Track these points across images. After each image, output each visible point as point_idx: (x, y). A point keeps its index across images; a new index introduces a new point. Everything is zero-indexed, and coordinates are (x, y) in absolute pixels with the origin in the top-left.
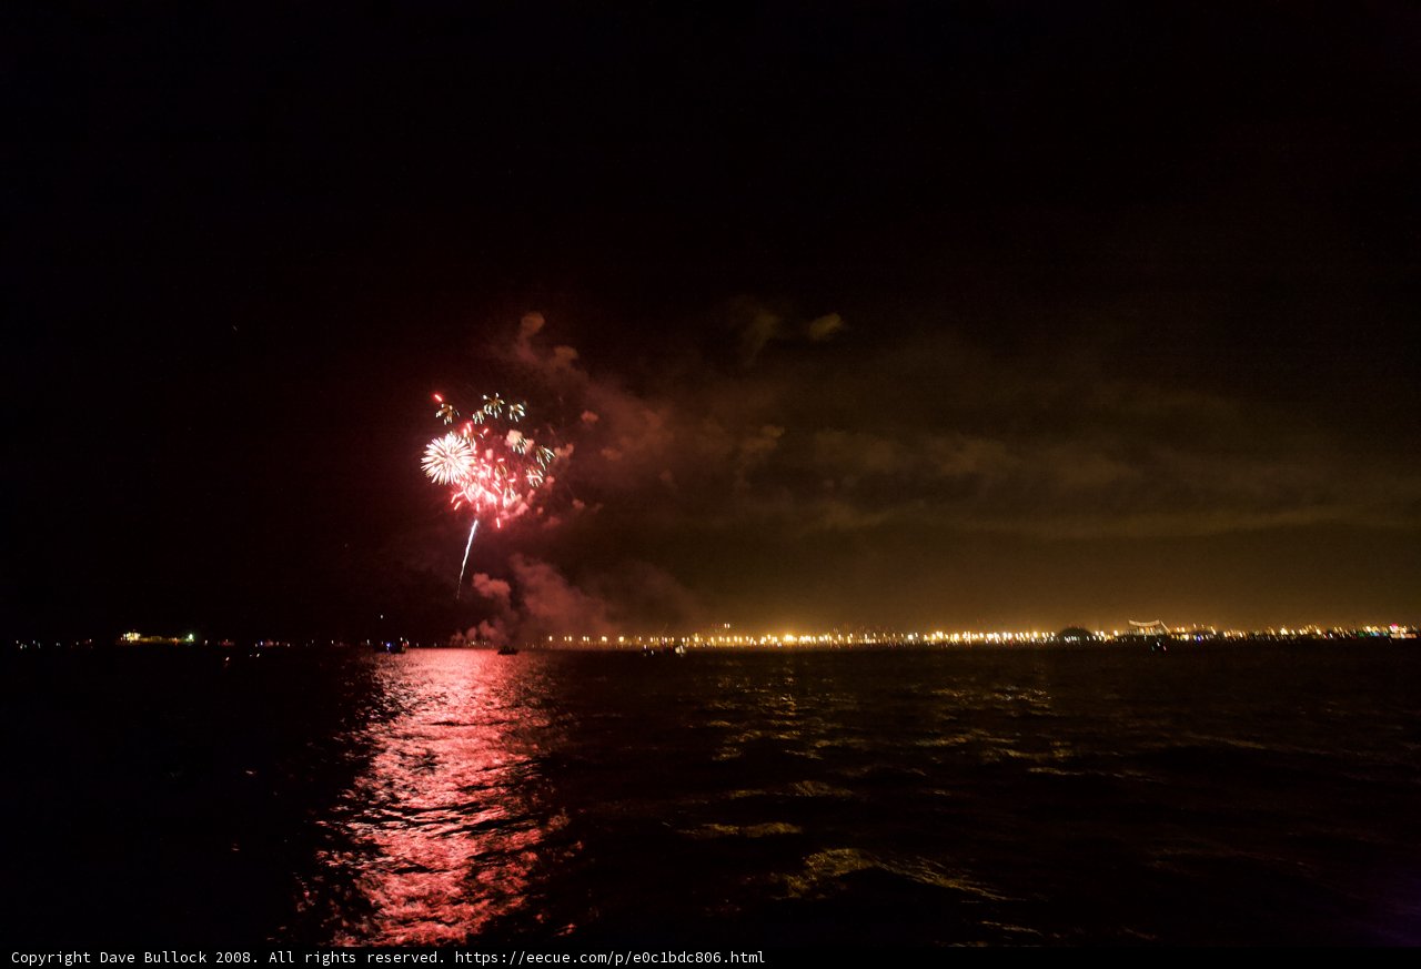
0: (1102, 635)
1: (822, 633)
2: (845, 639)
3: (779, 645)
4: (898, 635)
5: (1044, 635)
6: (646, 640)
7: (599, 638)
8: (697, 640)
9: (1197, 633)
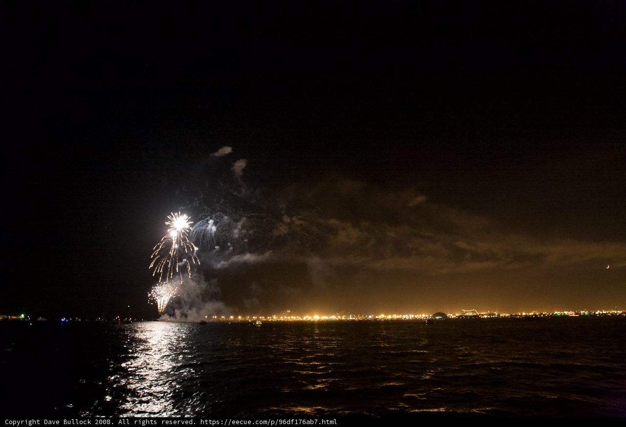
0: (451, 315)
1: (331, 315)
2: (342, 318)
3: (312, 320)
4: (365, 315)
5: (427, 315)
6: (251, 318)
7: (229, 317)
8: (275, 318)
9: (489, 315)
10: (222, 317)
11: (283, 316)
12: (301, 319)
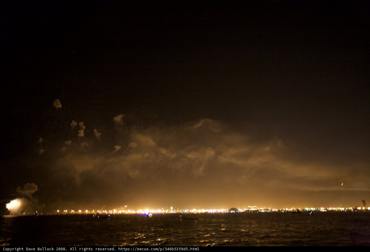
0: (241, 210)
2: (165, 211)
3: (143, 213)
4: (182, 210)
5: (225, 210)
6: (96, 211)
7: (78, 211)
8: (115, 211)
9: (266, 210)
10: (72, 211)
11: (122, 210)
12: (135, 213)
